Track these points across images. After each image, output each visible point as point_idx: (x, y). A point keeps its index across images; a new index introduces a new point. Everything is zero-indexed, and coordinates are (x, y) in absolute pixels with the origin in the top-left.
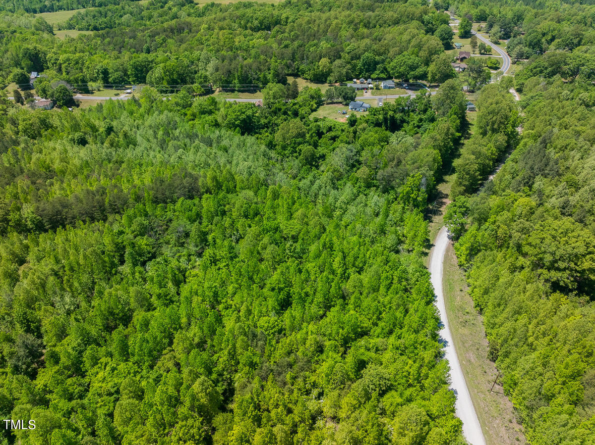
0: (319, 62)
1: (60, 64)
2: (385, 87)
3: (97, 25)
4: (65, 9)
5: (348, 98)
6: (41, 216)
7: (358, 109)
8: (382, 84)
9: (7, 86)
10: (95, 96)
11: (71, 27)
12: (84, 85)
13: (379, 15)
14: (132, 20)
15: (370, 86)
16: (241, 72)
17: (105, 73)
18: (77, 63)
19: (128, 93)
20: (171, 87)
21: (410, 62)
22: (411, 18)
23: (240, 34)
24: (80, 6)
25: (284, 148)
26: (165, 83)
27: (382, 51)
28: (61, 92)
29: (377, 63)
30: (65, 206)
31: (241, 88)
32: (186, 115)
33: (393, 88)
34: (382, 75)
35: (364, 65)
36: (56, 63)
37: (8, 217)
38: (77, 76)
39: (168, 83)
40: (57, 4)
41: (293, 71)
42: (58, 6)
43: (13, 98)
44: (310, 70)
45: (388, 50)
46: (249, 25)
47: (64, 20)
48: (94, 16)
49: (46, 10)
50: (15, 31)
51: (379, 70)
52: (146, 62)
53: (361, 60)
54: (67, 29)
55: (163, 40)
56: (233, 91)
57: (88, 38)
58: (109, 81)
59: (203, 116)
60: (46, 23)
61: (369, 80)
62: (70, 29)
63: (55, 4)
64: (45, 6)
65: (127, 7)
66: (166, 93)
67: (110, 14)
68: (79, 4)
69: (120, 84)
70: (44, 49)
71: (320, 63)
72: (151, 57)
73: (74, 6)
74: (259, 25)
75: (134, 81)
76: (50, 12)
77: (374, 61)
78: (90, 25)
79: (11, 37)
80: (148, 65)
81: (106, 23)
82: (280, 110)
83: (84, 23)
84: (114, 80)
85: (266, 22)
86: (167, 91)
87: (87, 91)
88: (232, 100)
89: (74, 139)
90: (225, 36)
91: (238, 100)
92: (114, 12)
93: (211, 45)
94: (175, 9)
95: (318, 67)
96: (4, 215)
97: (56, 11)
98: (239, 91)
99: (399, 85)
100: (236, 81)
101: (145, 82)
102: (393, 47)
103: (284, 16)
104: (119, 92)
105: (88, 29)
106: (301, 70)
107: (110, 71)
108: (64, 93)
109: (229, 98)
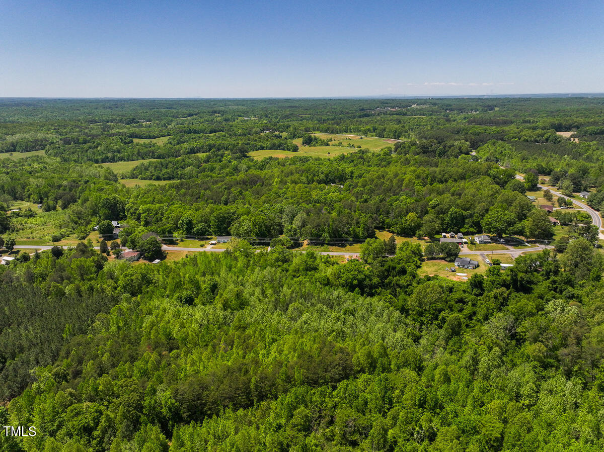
0: (406, 216)
1: (140, 214)
2: (481, 242)
3: (160, 175)
4: (125, 160)
5: (451, 255)
6: (180, 401)
7: (466, 267)
8: (477, 239)
9: (88, 235)
10: (180, 247)
11: (133, 176)
12: (170, 236)
13: (444, 171)
14: (194, 172)
15: (464, 240)
16: (332, 226)
17: (190, 224)
18: (157, 213)
19: (212, 244)
20: (259, 239)
21: (506, 218)
22: (477, 173)
23: (316, 188)
24: (140, 158)
25: (421, 314)
26: (253, 236)
27: (468, 206)
28: (151, 244)
29: (464, 218)
30: (205, 388)
31: (331, 241)
32: (287, 271)
33: (489, 243)
34: (472, 230)
35: (452, 220)
36: (135, 213)
37: (142, 402)
38: (165, 227)
39: (257, 235)
40: (118, 156)
41: (377, 224)
42: (119, 157)
43: (99, 248)
44: (397, 224)
45: (474, 205)
46: (315, 178)
47: (128, 171)
48: (156, 167)
49: (107, 160)
50: (88, 181)
51: (468, 224)
52: (228, 213)
53: (449, 215)
54: (130, 178)
55: (239, 192)
56: (322, 244)
57: (163, 188)
58: (192, 233)
59: (309, 273)
60: (113, 173)
61: (460, 235)
62: (133, 178)
63: (117, 155)
64: (107, 157)
65: (187, 159)
66: (253, 246)
67: (170, 165)
68: (139, 156)
69: (202, 235)
70: (123, 199)
71: (408, 217)
72: (232, 208)
73: (134, 157)
74: (325, 178)
75: (215, 232)
76: (111, 162)
77: (463, 216)
78: (153, 176)
79: (86, 187)
80: (231, 216)
81: (168, 174)
82: (394, 268)
83: (148, 173)
84: (198, 231)
85: (331, 176)
86: (254, 243)
87: (172, 242)
88: (325, 254)
89: (181, 298)
90: (302, 190)
91: (331, 254)
92: (174, 164)
93: (290, 198)
94: (234, 162)
95: (406, 221)
96: (138, 400)
97: (117, 162)
98: (328, 244)
99: (493, 240)
100: (326, 234)
101: (229, 234)
102: (479, 203)
103: (348, 171)
104: (203, 242)
105: (151, 179)
106: (388, 224)
107: (195, 222)
108: (154, 244)
109: (319, 251)
